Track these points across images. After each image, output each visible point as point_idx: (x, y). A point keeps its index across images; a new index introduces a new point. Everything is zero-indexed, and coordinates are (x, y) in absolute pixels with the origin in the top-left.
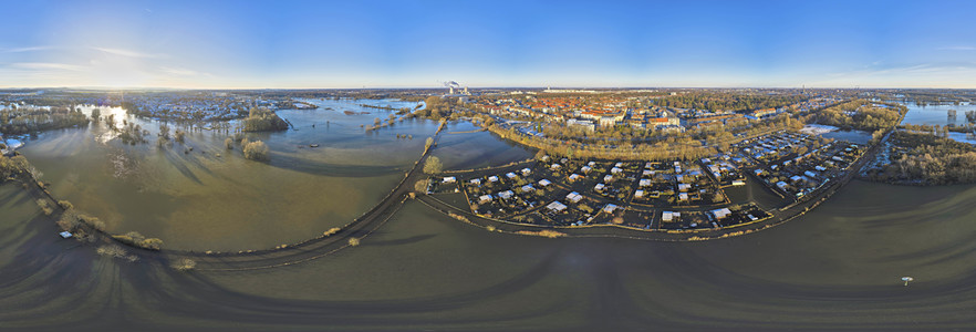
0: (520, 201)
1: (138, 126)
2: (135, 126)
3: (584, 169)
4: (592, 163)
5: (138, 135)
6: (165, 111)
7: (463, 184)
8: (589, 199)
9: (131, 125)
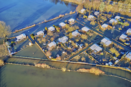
0: (73, 44)
3: (112, 21)
4: (118, 17)
7: (32, 37)
8: (115, 45)
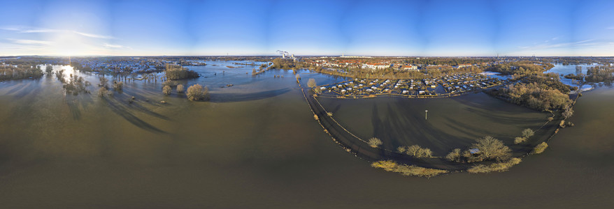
1: (81, 78)
2: (78, 78)
5: (81, 86)
6: (102, 68)
9: (76, 77)
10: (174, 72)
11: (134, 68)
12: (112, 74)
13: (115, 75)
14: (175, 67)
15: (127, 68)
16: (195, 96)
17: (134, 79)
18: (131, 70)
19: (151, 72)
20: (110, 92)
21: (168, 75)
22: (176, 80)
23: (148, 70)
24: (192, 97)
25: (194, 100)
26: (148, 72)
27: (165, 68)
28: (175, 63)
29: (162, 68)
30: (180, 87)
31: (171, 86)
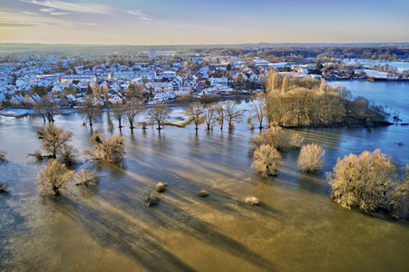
6: (42, 91)
10: (292, 99)
11: (157, 87)
12: (80, 112)
13: (92, 113)
14: (300, 84)
15: (132, 87)
16: (360, 193)
17: (161, 125)
18: (149, 95)
19: (215, 100)
20: (80, 175)
21: (272, 112)
22: (299, 127)
23: (207, 91)
24: (350, 198)
25: (355, 207)
26: (206, 101)
27: (262, 86)
28: (301, 72)
29: (253, 86)
30: (310, 154)
31: (279, 149)
